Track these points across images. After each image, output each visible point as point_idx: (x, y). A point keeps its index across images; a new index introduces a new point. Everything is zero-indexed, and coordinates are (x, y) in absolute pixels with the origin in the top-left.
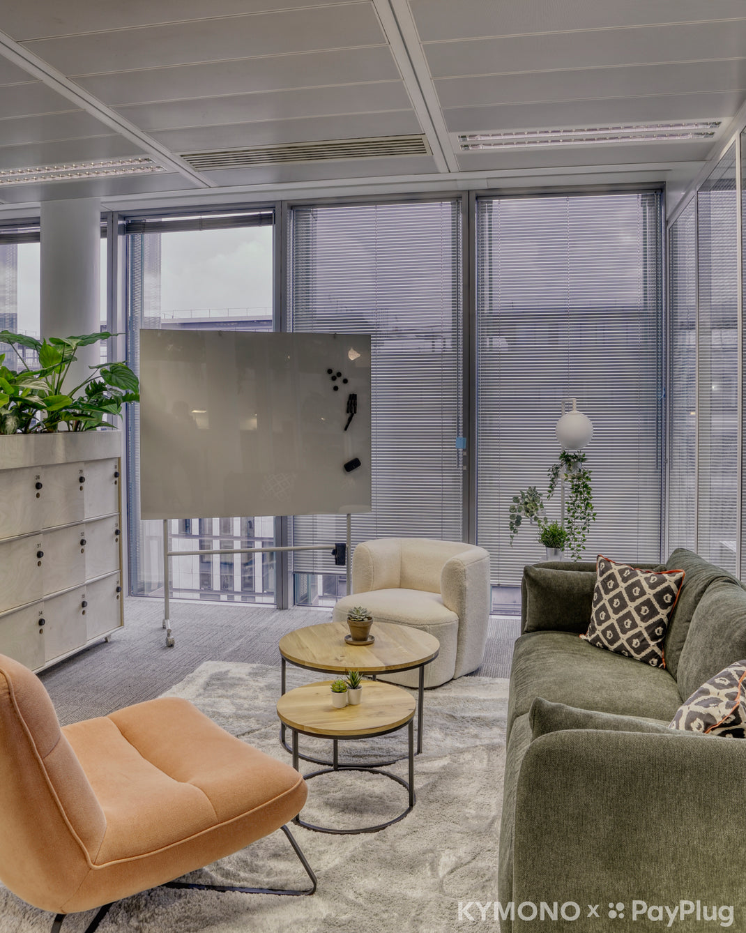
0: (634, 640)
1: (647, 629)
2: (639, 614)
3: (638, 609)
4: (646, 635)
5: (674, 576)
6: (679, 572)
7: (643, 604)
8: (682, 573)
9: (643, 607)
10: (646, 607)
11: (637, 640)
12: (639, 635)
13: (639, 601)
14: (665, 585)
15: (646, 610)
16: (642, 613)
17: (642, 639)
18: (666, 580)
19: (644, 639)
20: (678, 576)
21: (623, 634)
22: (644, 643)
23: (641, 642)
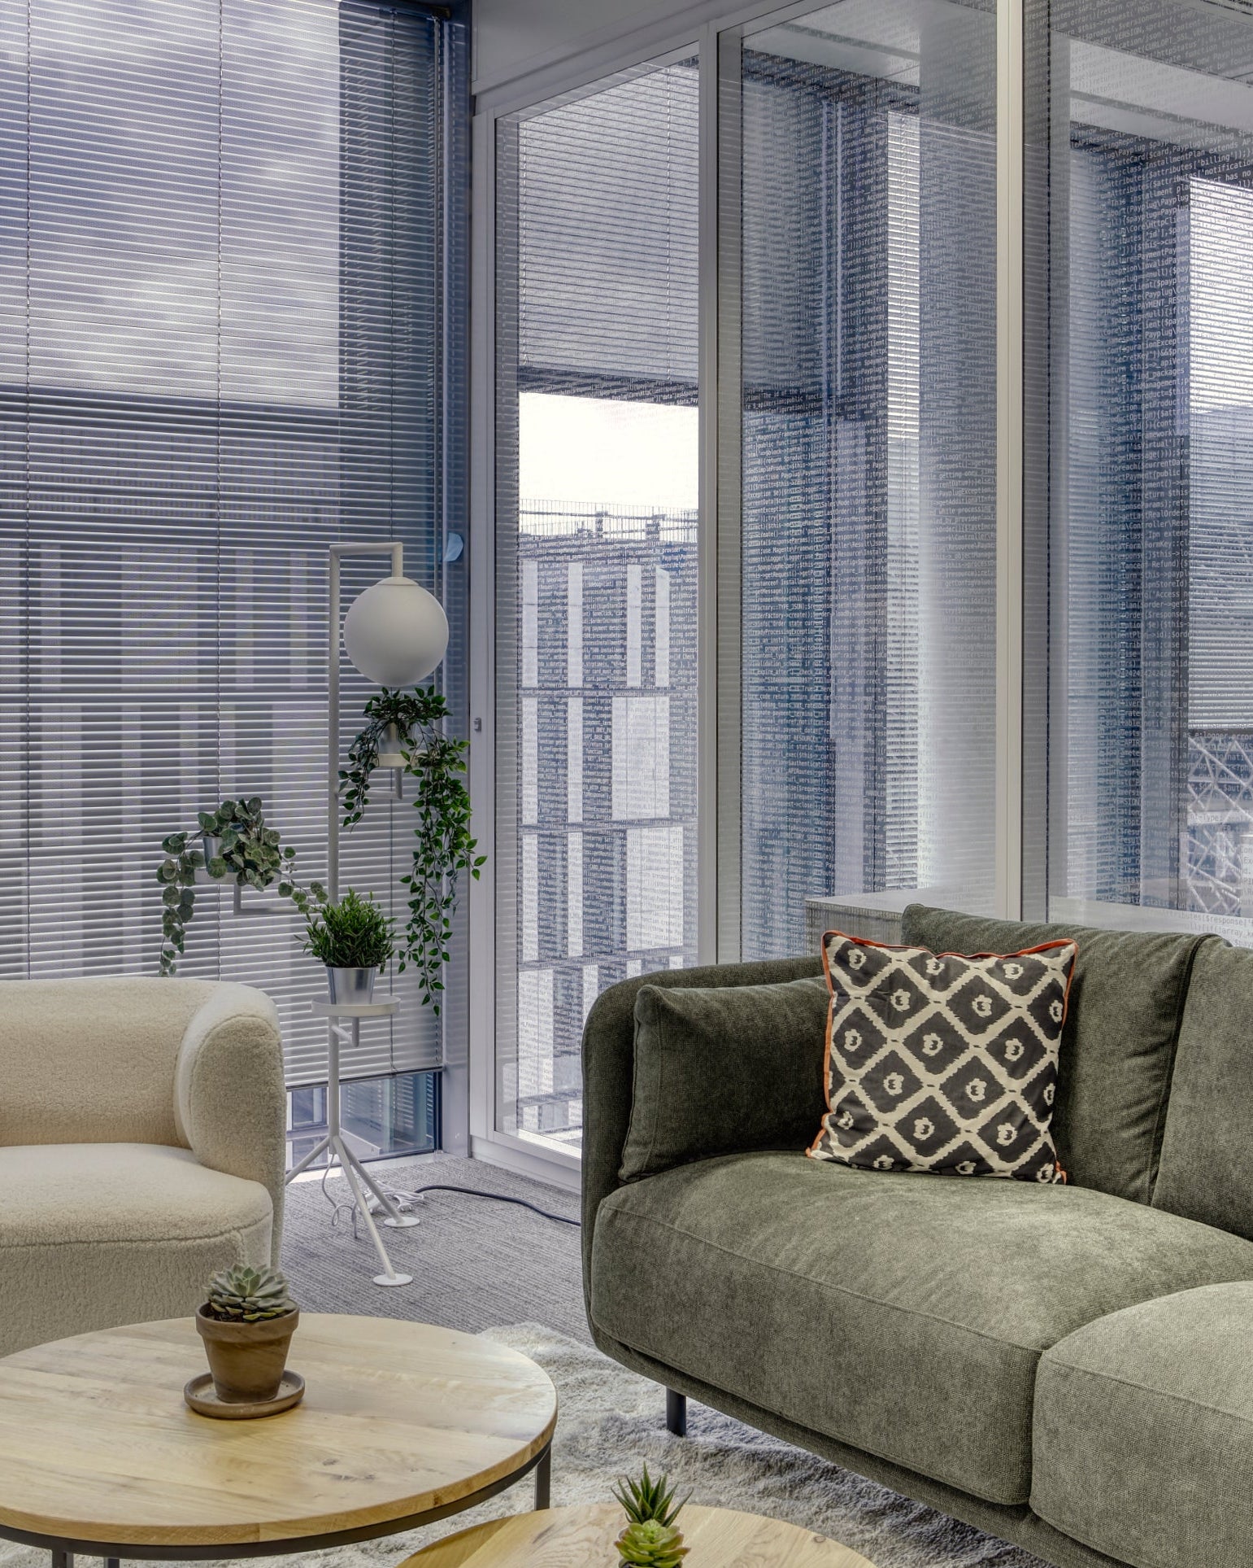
0: (1000, 1128)
1: (1027, 1093)
2: (1003, 1061)
3: (996, 1049)
4: (1027, 1109)
5: (1058, 955)
6: (1065, 945)
7: (1007, 1034)
8: (1071, 947)
9: (1008, 1043)
10: (1016, 1042)
11: (1008, 1126)
12: (1010, 1113)
13: (995, 1030)
14: (1046, 980)
15: (1017, 1048)
16: (1009, 1056)
17: (1019, 1120)
18: (1045, 968)
19: (1026, 1120)
20: (1066, 953)
21: (967, 1117)
22: (1026, 1130)
23: (1019, 1129)
